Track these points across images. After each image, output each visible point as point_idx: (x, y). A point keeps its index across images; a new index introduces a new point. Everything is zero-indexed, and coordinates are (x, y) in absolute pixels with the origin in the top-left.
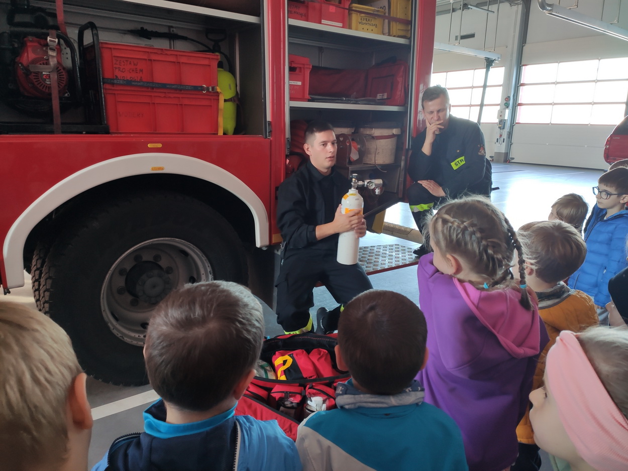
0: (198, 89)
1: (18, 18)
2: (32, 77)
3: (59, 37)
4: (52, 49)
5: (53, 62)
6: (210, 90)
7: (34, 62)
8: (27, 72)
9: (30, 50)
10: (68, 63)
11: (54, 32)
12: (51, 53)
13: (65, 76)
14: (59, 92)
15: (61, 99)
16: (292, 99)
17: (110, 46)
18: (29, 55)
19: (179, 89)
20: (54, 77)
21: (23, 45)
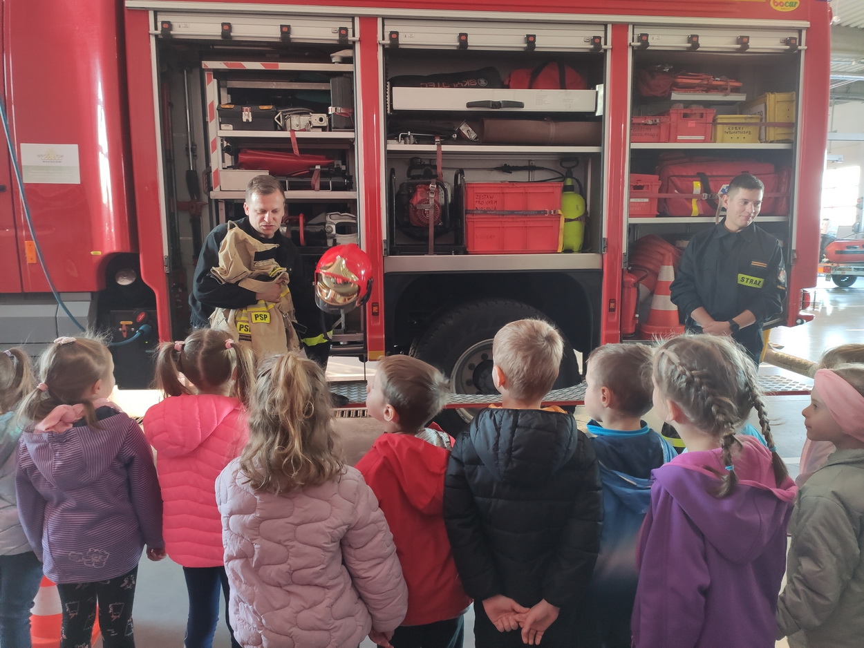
0: (541, 213)
1: (414, 173)
2: (418, 213)
3: (437, 184)
4: (432, 193)
5: (432, 202)
6: (552, 213)
7: (420, 203)
8: (416, 210)
9: (419, 194)
10: (442, 201)
11: (434, 180)
12: (431, 196)
13: (439, 210)
14: (434, 223)
15: (435, 227)
16: (631, 216)
17: (472, 186)
18: (418, 197)
19: (526, 214)
20: (432, 212)
21: (415, 191)
